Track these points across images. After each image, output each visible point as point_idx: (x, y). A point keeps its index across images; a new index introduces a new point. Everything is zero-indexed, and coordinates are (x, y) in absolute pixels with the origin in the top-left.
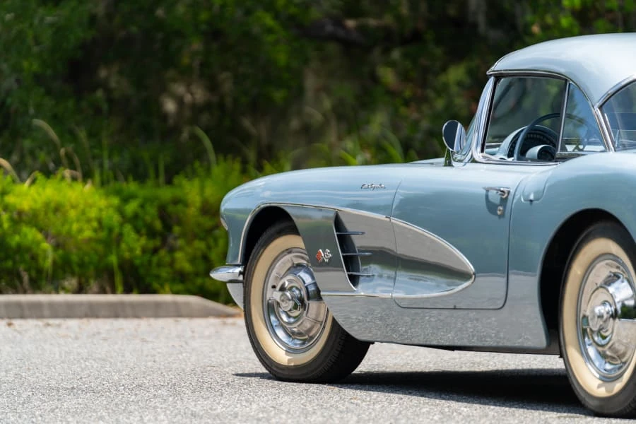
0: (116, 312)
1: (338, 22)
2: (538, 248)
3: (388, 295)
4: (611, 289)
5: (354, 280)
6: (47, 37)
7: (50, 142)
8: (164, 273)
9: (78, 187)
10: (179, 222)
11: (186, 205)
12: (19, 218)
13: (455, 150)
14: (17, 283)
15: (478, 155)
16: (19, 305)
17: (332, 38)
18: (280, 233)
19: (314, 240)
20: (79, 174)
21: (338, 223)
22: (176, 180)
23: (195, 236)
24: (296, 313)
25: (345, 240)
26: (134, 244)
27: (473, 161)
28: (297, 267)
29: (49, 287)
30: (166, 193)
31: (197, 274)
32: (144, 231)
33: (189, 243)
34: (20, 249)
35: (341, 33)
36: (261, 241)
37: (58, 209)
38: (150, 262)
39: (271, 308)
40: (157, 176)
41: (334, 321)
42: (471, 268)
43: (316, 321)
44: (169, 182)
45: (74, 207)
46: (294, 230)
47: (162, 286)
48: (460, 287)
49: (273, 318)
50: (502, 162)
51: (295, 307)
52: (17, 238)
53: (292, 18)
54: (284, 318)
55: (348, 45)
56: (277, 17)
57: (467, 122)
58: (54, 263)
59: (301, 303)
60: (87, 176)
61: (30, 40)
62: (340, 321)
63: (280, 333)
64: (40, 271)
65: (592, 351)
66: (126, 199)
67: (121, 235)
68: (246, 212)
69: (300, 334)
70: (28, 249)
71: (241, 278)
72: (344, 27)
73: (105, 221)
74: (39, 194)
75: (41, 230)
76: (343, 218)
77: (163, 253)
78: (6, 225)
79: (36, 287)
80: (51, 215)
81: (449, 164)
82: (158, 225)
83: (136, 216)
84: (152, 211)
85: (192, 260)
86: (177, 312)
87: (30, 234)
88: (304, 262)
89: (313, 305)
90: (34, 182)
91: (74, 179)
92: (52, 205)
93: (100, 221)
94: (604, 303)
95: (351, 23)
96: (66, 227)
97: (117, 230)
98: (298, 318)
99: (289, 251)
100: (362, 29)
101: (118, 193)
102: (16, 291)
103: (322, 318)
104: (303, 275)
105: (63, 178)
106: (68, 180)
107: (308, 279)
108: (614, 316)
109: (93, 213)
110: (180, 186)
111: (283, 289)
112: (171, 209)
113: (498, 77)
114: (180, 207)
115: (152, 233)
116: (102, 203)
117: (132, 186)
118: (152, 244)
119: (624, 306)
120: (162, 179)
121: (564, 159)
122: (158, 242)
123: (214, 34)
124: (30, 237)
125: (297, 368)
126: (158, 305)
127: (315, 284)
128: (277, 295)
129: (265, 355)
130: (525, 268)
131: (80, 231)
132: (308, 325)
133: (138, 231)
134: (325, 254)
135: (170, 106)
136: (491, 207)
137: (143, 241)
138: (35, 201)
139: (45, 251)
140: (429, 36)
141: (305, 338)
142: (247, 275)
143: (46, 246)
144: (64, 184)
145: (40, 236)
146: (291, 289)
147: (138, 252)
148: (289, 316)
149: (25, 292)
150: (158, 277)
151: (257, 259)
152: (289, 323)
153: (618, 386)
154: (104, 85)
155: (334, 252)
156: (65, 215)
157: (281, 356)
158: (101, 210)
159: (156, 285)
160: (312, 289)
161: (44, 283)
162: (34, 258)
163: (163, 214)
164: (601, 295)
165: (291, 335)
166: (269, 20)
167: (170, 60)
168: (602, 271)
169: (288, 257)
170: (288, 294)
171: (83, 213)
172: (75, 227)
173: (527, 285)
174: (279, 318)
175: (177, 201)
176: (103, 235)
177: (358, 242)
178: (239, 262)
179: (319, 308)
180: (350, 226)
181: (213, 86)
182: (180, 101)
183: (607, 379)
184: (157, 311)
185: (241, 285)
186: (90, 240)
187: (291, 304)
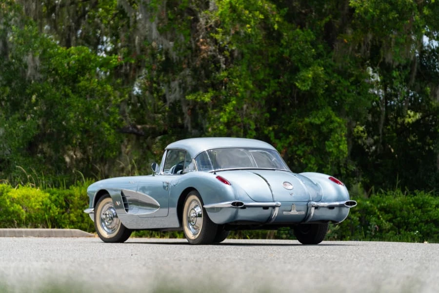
0: (49, 235)
1: (134, 127)
2: (176, 200)
3: (137, 214)
4: (195, 209)
5: (127, 210)
6: (21, 134)
7: (23, 173)
8: (66, 221)
9: (34, 189)
10: (72, 203)
11: (75, 196)
12: (13, 201)
13: (156, 171)
14: (13, 225)
15: (162, 173)
16: (14, 232)
17: (132, 133)
18: (105, 197)
19: (115, 199)
20: (35, 185)
21: (122, 194)
22: (70, 187)
23: (78, 208)
24: (110, 222)
25: (124, 199)
26: (55, 210)
27: (161, 175)
28: (110, 208)
29: (24, 226)
30: (67, 192)
31: (78, 222)
32: (59, 206)
33: (75, 210)
34: (14, 212)
35: (136, 131)
36: (99, 200)
37: (27, 197)
38: (61, 217)
39: (102, 220)
40: (63, 186)
41: (122, 224)
42: (159, 205)
43: (116, 224)
44: (68, 188)
45: (32, 197)
46: (109, 196)
47: (66, 226)
48: (156, 210)
49: (103, 223)
50: (169, 175)
51: (110, 220)
52: (12, 208)
53: (116, 125)
54: (107, 224)
55: (138, 136)
56: (110, 124)
57: (159, 164)
58: (26, 217)
59: (112, 219)
60: (37, 185)
61: (15, 136)
62: (124, 224)
63: (105, 228)
64: (20, 220)
65: (191, 227)
66: (52, 194)
67: (50, 208)
68: (94, 192)
69: (111, 228)
70: (17, 212)
71: (93, 212)
72: (137, 128)
73: (45, 202)
74: (20, 192)
75: (21, 205)
76: (124, 192)
77: (66, 214)
78: (8, 203)
79: (19, 226)
80: (25, 200)
81: (154, 176)
82: (64, 203)
83: (56, 200)
84: (62, 198)
85: (77, 217)
86: (72, 236)
87: (17, 207)
88: (113, 206)
89: (115, 219)
90: (18, 188)
91: (33, 187)
92: (25, 196)
93: (42, 202)
94: (194, 213)
95: (139, 127)
96: (30, 205)
97: (49, 206)
98: (111, 223)
99: (108, 203)
100: (143, 129)
101: (49, 192)
102: (13, 227)
103: (118, 223)
104: (112, 210)
105: (29, 186)
106: (31, 187)
107: (114, 212)
108: (196, 217)
109: (40, 199)
110: (72, 189)
111: (106, 214)
112: (69, 197)
113: (168, 150)
114: (72, 197)
115: (62, 207)
116: (43, 196)
117: (55, 190)
118: (62, 211)
119: (199, 214)
120: (65, 187)
121: (185, 173)
122: (64, 210)
123: (85, 131)
124: (17, 208)
125: (110, 238)
126: (64, 232)
127: (116, 213)
128: (104, 217)
129: (101, 235)
130: (173, 206)
131: (36, 205)
132: (114, 225)
133: (57, 206)
134: (118, 203)
135: (67, 159)
136: (164, 187)
137: (59, 209)
138: (19, 195)
139: (22, 213)
140: (170, 132)
141: (113, 230)
142: (95, 211)
143: (23, 211)
144: (29, 188)
145: (21, 207)
146: (108, 214)
147: (57, 213)
148: (108, 223)
149: (16, 228)
150: (64, 223)
151: (98, 206)
152: (108, 225)
153: (197, 236)
154: (42, 152)
155: (121, 202)
156: (30, 199)
157: (105, 235)
158: (43, 198)
159: (63, 226)
160: (115, 214)
161: (22, 225)
162: (19, 215)
163: (66, 200)
164: (193, 211)
165: (109, 228)
166: (107, 126)
167: (68, 142)
168: (193, 204)
169: (108, 205)
170: (108, 216)
171: (36, 199)
172: (33, 204)
173: (174, 210)
174: (105, 223)
175: (71, 195)
176: (44, 207)
177: (128, 198)
178: (93, 207)
179: (117, 221)
180: (126, 194)
181: (85, 152)
182: (71, 158)
183: (194, 234)
184: (64, 235)
185: (93, 214)
186: (39, 209)
187: (108, 219)
